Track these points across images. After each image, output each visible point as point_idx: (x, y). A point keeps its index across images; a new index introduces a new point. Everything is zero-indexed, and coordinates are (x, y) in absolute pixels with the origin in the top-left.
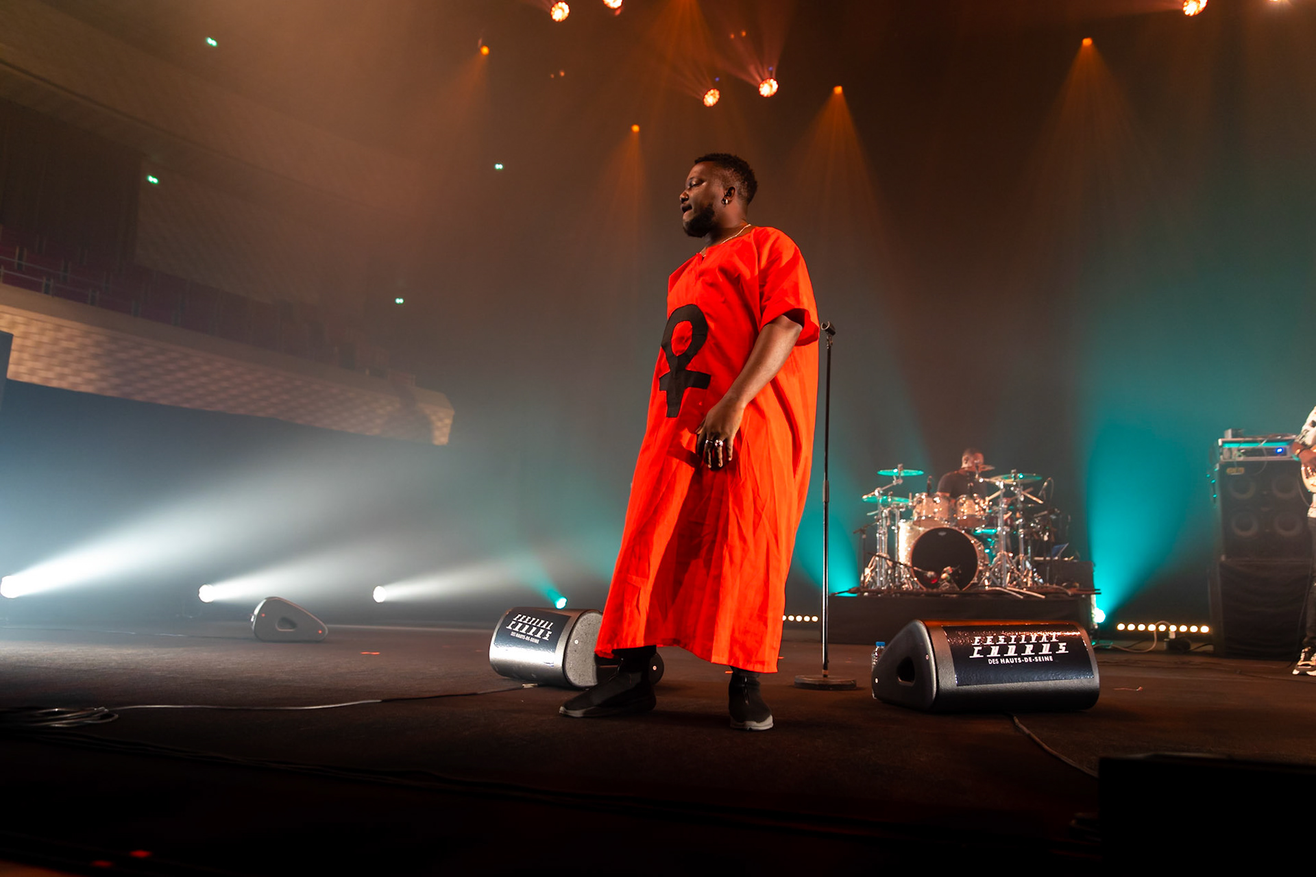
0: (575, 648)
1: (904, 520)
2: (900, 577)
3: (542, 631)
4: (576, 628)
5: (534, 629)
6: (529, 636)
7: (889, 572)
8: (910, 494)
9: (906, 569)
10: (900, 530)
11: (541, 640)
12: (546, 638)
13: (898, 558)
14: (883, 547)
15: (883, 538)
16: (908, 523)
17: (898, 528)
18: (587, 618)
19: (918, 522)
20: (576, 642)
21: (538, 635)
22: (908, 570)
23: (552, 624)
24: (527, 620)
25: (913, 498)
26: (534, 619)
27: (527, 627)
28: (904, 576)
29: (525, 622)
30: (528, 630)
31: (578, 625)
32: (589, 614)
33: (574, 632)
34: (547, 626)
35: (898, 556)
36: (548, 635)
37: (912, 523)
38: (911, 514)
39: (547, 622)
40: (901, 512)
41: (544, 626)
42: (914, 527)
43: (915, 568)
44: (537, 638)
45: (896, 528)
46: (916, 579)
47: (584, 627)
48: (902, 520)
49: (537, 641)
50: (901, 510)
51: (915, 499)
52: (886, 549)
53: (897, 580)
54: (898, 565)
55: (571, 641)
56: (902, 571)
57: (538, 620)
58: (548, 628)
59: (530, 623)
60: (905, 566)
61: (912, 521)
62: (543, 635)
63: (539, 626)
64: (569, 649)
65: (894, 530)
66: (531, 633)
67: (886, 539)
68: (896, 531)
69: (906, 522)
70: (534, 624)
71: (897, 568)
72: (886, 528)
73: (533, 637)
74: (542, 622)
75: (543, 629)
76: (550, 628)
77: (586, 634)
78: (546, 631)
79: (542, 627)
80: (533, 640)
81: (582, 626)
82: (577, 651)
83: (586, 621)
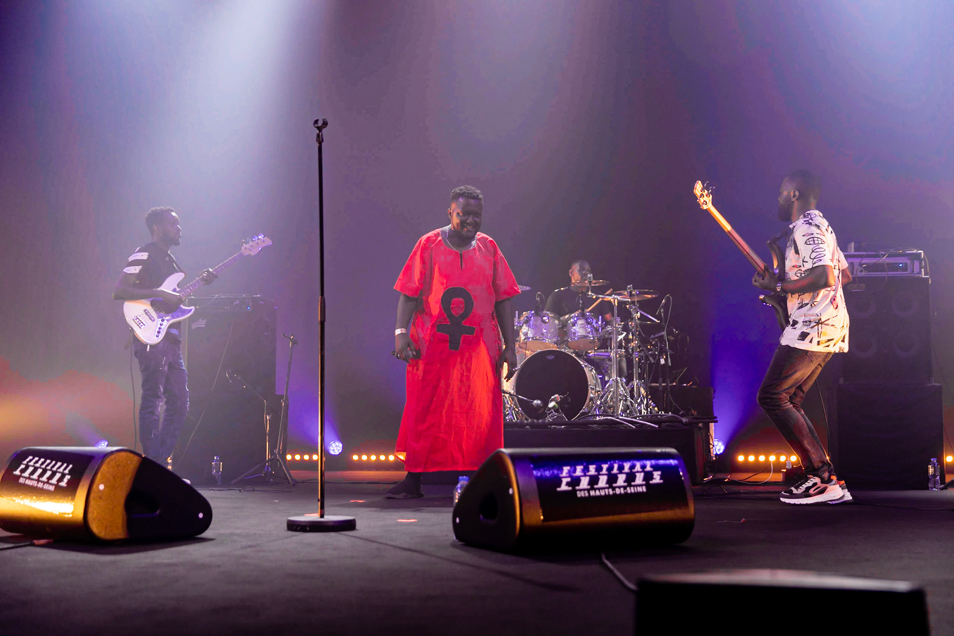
0: (100, 494)
3: (58, 476)
4: (102, 470)
5: (49, 473)
6: (42, 482)
9: (511, 399)
11: (57, 486)
12: (63, 484)
18: (115, 458)
20: (102, 487)
21: (54, 481)
22: (513, 399)
23: (71, 466)
24: (40, 462)
27: (40, 471)
29: (38, 465)
30: (41, 475)
31: (104, 467)
32: (119, 455)
33: (99, 476)
34: (65, 469)
36: (65, 480)
39: (65, 465)
41: (61, 470)
43: (519, 396)
44: (52, 484)
46: (521, 409)
47: (111, 470)
49: (51, 488)
51: (522, 319)
55: (95, 486)
57: (54, 462)
58: (67, 471)
59: (43, 466)
60: (509, 393)
62: (60, 480)
63: (54, 469)
64: (92, 496)
66: (44, 479)
70: (49, 468)
73: (48, 483)
74: (59, 464)
75: (59, 472)
76: (69, 471)
77: (114, 477)
78: (63, 475)
79: (58, 470)
80: (46, 487)
81: (109, 468)
82: (103, 498)
83: (114, 461)
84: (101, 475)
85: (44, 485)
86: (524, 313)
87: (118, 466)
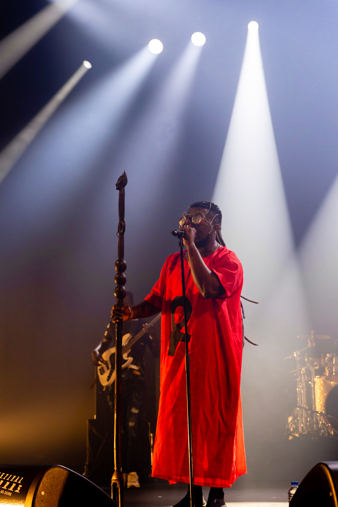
0: (42, 498)
1: (319, 376)
2: (318, 424)
3: (14, 485)
4: (43, 481)
5: (8, 483)
6: (3, 489)
7: (308, 420)
8: (322, 355)
9: (322, 417)
10: (316, 384)
11: (13, 492)
12: (17, 491)
13: (315, 408)
14: (303, 399)
15: (302, 392)
16: (322, 378)
17: (314, 383)
18: (52, 472)
19: (330, 378)
20: (43, 493)
21: (11, 489)
22: (323, 417)
23: (22, 478)
24: (2, 475)
25: (324, 358)
26: (7, 475)
28: (321, 423)
31: (44, 479)
32: (53, 469)
33: (41, 485)
34: (18, 481)
35: (315, 405)
36: (19, 488)
37: (324, 378)
38: (324, 371)
39: (19, 477)
40: (315, 369)
41: (16, 481)
42: (327, 381)
43: (329, 416)
44: (10, 491)
45: (312, 383)
46: (330, 425)
47: (48, 481)
48: (317, 377)
49: (10, 494)
50: (316, 368)
51: (326, 359)
52: (305, 400)
53: (315, 426)
54: (315, 413)
55: (38, 493)
56: (318, 418)
57: (11, 475)
58: (19, 482)
59: (4, 479)
60: (321, 414)
61: (325, 376)
62: (15, 488)
63: (12, 480)
64: (37, 499)
65: (311, 384)
66: (5, 487)
67: (305, 392)
68: (312, 386)
69: (320, 377)
70: (8, 479)
71: (314, 416)
72: (304, 383)
73: (7, 490)
74: (14, 477)
75: (15, 483)
76: (21, 481)
77: (51, 486)
78: (17, 485)
79: (14, 481)
80: (6, 493)
81: (48, 479)
82: (43, 501)
83: (51, 475)
84: (42, 485)
85: (4, 492)
86: (328, 355)
87: (53, 478)
